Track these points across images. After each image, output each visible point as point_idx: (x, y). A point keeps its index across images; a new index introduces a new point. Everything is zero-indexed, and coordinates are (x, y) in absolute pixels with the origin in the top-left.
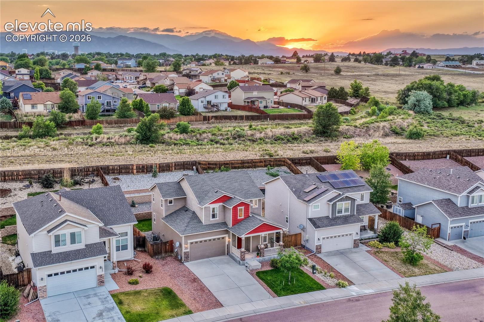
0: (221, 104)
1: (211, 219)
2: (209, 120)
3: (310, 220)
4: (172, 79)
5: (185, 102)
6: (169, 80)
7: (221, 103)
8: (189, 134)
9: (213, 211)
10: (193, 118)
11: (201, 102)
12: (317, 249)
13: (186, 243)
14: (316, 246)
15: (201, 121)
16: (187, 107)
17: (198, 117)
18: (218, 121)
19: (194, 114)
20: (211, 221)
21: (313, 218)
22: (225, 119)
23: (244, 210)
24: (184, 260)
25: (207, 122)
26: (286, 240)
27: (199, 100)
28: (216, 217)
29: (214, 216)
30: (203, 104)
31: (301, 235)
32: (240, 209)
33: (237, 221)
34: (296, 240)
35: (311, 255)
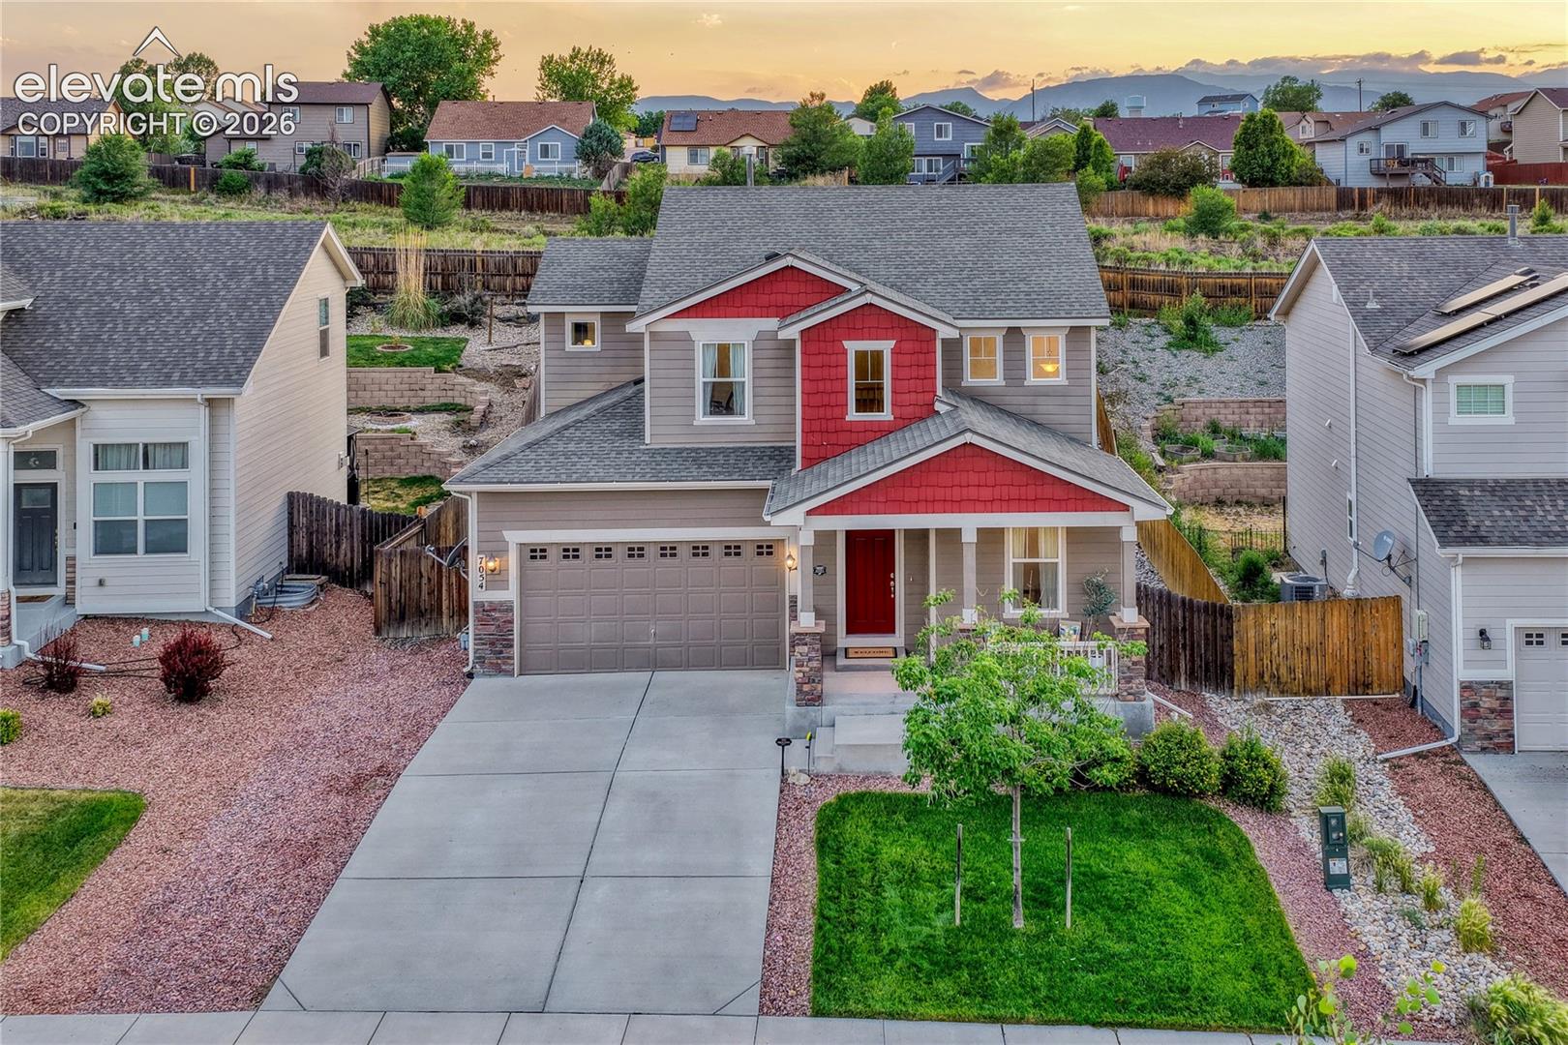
0: (1451, 160)
1: (702, 419)
2: (1363, 206)
3: (1428, 490)
4: (1325, 119)
5: (1254, 130)
6: (1312, 122)
7: (1451, 157)
8: (1222, 238)
9: (723, 366)
10: (1289, 195)
11: (1357, 150)
12: (1471, 711)
13: (496, 551)
14: (1467, 687)
15: (1328, 209)
16: (1263, 148)
17: (1312, 194)
18: (1406, 212)
19: (1293, 183)
20: (704, 430)
21: (1452, 482)
22: (1440, 203)
23: (895, 366)
24: (480, 660)
25: (1350, 213)
26: (1274, 637)
27: (1348, 140)
28: (736, 407)
29: (723, 401)
30: (1366, 158)
31: (1399, 610)
32: (861, 356)
33: (843, 438)
34: (1360, 644)
35: (1419, 755)
